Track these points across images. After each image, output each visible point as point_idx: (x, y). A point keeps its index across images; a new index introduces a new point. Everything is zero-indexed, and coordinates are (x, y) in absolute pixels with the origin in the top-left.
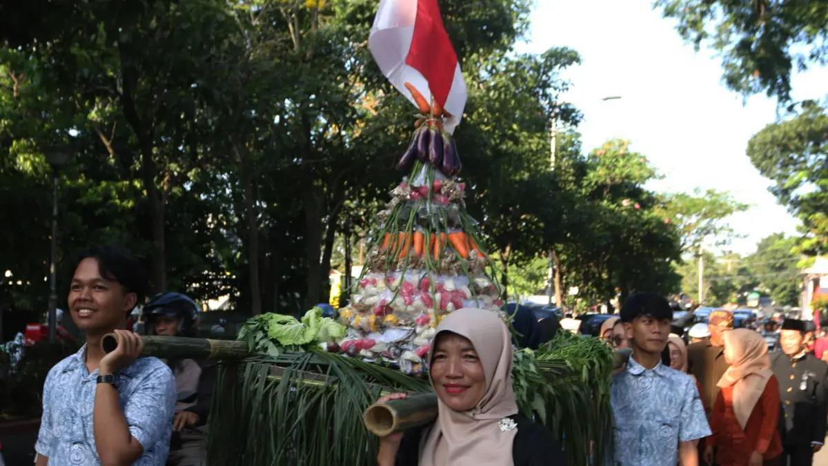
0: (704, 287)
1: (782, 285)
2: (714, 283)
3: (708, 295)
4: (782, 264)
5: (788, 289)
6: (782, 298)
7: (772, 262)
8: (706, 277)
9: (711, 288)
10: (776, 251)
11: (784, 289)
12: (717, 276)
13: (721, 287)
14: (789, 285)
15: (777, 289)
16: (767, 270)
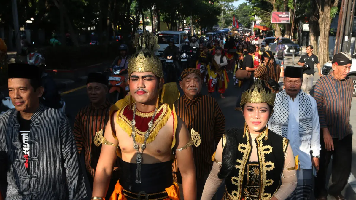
0: (223, 21)
1: (246, 21)
2: (226, 20)
3: (224, 24)
4: (246, 14)
5: (248, 22)
6: (246, 25)
7: (243, 14)
8: (224, 18)
9: (225, 21)
10: (245, 10)
11: (247, 22)
12: (227, 18)
13: (228, 21)
14: (248, 21)
15: (245, 22)
16: (242, 16)
